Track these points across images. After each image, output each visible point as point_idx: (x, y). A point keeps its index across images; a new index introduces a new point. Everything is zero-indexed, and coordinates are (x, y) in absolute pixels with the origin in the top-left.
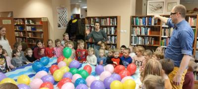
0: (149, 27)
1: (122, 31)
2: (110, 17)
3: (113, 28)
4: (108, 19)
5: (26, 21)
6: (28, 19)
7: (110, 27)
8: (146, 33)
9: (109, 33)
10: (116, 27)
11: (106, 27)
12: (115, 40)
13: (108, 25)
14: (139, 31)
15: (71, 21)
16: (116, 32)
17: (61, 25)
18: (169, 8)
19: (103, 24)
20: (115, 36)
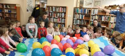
0: (84, 14)
1: (68, 16)
2: (62, 7)
4: (61, 8)
5: (5, 6)
6: (6, 5)
7: (62, 13)
8: (82, 18)
9: (60, 17)
10: (65, 13)
11: (59, 13)
12: (64, 21)
13: (60, 11)
14: (79, 16)
15: (35, 8)
16: (65, 16)
17: (29, 10)
18: (96, 4)
19: (57, 11)
20: (64, 18)
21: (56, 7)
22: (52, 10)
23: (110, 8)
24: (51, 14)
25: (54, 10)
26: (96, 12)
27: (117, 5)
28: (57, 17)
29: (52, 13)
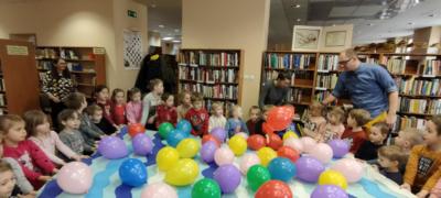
0: (293, 72)
1: (246, 76)
2: (227, 52)
3: (231, 72)
4: (223, 54)
5: (62, 53)
6: (67, 49)
7: (226, 69)
9: (223, 80)
10: (237, 70)
11: (219, 68)
12: (234, 93)
13: (223, 65)
15: (147, 58)
16: (236, 77)
17: (131, 64)
18: (329, 41)
19: (213, 62)
20: (235, 85)
21: (209, 52)
22: (198, 63)
23: (374, 52)
24: (193, 73)
25: (202, 62)
26: (334, 63)
27: (397, 42)
28: (213, 82)
29: (196, 69)
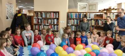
1: (61, 22)
2: (54, 12)
4: (52, 13)
7: (54, 19)
8: (77, 23)
9: (52, 23)
10: (58, 19)
11: (51, 19)
12: (57, 28)
13: (52, 17)
14: (73, 22)
16: (58, 22)
17: (9, 18)
18: (90, 8)
19: (48, 16)
20: (57, 25)
21: (46, 13)
22: (42, 16)
23: (105, 11)
24: (40, 21)
25: (44, 16)
26: (92, 16)
27: (112, 8)
28: (48, 24)
29: (41, 19)
